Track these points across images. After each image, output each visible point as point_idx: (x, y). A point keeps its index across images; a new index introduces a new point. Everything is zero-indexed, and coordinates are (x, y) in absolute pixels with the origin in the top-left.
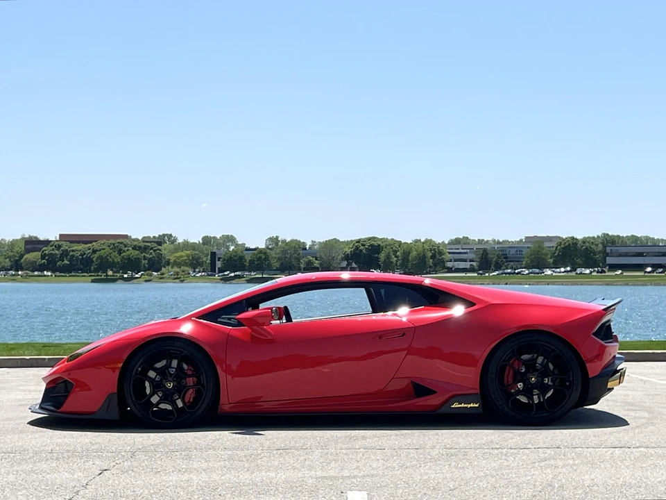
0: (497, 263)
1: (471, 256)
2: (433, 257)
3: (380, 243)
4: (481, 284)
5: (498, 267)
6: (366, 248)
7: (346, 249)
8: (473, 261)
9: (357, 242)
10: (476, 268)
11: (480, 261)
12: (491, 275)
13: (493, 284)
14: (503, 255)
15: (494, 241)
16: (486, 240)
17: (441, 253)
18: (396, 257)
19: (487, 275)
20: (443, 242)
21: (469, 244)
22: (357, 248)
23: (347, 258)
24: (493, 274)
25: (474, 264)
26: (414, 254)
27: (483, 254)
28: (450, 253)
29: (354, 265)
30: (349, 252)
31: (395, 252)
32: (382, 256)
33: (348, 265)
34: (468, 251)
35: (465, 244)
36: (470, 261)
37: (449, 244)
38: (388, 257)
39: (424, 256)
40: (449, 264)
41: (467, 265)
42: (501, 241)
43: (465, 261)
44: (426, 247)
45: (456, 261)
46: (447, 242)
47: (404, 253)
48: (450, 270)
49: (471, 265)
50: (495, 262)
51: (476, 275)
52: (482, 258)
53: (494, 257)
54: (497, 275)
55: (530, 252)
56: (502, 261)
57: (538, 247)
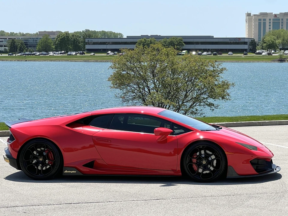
0: (21, 48)
1: (5, 43)
4: (10, 61)
5: (21, 51)
8: (6, 47)
10: (8, 51)
11: (11, 46)
12: (17, 55)
13: (18, 61)
14: (24, 43)
15: (20, 33)
16: (15, 33)
19: (14, 55)
21: (4, 35)
24: (18, 55)
25: (7, 48)
27: (12, 42)
34: (3, 40)
35: (2, 35)
36: (4, 47)
41: (2, 49)
42: (25, 33)
43: (1, 46)
49: (5, 49)
50: (20, 47)
51: (8, 55)
52: (11, 45)
53: (19, 44)
54: (20, 55)
55: (41, 42)
56: (24, 46)
57: (46, 38)
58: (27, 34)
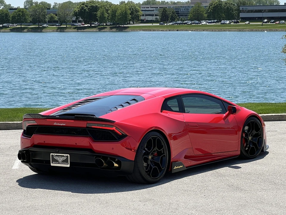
1: (156, 12)
2: (132, 13)
3: (97, 5)
4: (162, 31)
5: (173, 20)
6: (88, 8)
7: (76, 9)
8: (157, 16)
9: (82, 4)
10: (159, 20)
11: (162, 16)
12: (168, 24)
13: (169, 31)
14: (176, 11)
15: (171, 2)
16: (166, 1)
17: (137, 11)
18: (108, 14)
19: (166, 24)
20: (139, 3)
21: (156, 4)
22: (83, 8)
23: (76, 14)
24: (170, 24)
25: (158, 17)
26: (119, 12)
27: (163, 11)
28: (142, 10)
29: (80, 19)
30: (77, 10)
31: (107, 10)
32: (99, 13)
33: (77, 19)
34: (154, 9)
35: (153, 4)
36: (155, 16)
37: (143, 4)
38: (103, 14)
39: (126, 13)
40: (142, 18)
41: (154, 18)
42: (176, 2)
43: (152, 15)
44: (127, 7)
45: (146, 15)
46: (142, 3)
47: (113, 11)
48: (143, 21)
49: (156, 18)
50: (171, 16)
51: (159, 24)
52: (163, 13)
53: (170, 13)
54: (172, 24)
55: (193, 10)
56: (176, 15)
57: (198, 6)
58: (178, 2)
